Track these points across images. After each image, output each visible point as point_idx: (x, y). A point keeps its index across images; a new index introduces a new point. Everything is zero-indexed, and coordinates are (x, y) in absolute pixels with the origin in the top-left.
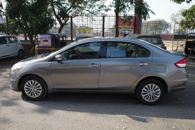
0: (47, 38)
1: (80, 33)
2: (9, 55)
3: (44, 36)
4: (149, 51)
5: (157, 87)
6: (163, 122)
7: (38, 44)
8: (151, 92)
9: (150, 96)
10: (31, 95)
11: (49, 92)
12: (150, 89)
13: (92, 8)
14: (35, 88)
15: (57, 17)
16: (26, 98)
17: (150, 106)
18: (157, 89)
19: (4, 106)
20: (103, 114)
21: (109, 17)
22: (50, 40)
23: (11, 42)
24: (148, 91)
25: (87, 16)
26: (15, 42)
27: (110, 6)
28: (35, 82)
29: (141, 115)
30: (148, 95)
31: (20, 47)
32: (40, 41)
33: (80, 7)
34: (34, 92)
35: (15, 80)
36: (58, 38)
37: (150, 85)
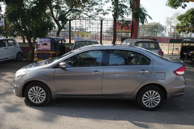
0: (47, 41)
1: (78, 36)
2: (8, 58)
3: (43, 40)
4: (149, 59)
5: (157, 93)
6: (164, 128)
7: (37, 48)
8: (152, 99)
9: (150, 102)
10: (35, 101)
11: (53, 98)
12: (150, 95)
13: (90, 12)
14: (39, 94)
15: (55, 20)
16: (29, 103)
17: (150, 112)
18: (157, 95)
19: (9, 112)
20: (106, 119)
21: (107, 21)
22: (49, 44)
23: (9, 45)
24: (148, 97)
25: (86, 20)
26: (13, 45)
27: (107, 10)
28: (39, 89)
29: (142, 121)
30: (148, 101)
31: (19, 50)
32: (39, 45)
33: (78, 11)
34: (38, 98)
35: (20, 86)
36: (57, 42)
37: (150, 92)
